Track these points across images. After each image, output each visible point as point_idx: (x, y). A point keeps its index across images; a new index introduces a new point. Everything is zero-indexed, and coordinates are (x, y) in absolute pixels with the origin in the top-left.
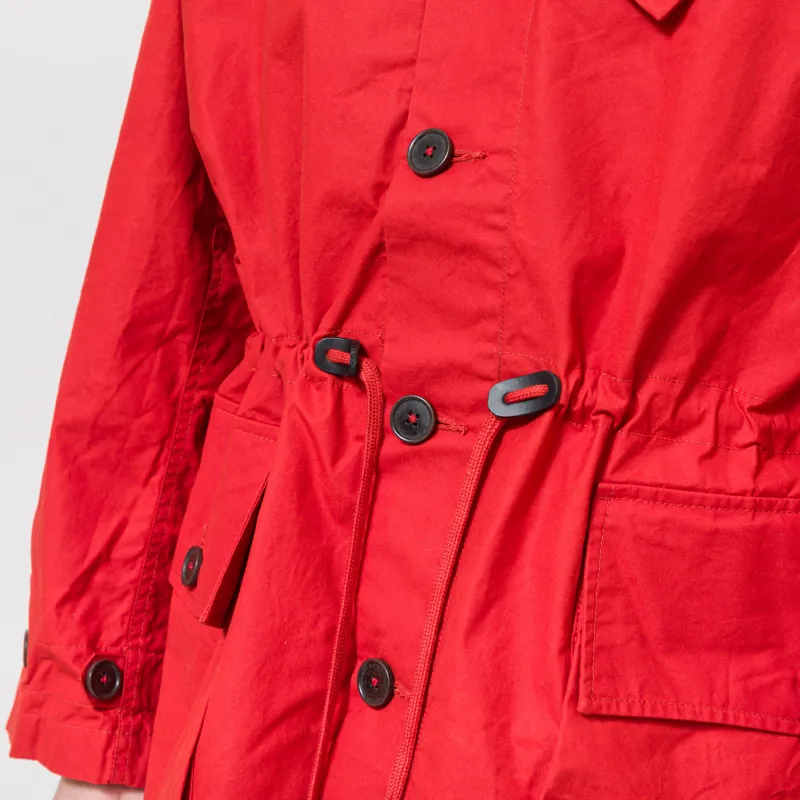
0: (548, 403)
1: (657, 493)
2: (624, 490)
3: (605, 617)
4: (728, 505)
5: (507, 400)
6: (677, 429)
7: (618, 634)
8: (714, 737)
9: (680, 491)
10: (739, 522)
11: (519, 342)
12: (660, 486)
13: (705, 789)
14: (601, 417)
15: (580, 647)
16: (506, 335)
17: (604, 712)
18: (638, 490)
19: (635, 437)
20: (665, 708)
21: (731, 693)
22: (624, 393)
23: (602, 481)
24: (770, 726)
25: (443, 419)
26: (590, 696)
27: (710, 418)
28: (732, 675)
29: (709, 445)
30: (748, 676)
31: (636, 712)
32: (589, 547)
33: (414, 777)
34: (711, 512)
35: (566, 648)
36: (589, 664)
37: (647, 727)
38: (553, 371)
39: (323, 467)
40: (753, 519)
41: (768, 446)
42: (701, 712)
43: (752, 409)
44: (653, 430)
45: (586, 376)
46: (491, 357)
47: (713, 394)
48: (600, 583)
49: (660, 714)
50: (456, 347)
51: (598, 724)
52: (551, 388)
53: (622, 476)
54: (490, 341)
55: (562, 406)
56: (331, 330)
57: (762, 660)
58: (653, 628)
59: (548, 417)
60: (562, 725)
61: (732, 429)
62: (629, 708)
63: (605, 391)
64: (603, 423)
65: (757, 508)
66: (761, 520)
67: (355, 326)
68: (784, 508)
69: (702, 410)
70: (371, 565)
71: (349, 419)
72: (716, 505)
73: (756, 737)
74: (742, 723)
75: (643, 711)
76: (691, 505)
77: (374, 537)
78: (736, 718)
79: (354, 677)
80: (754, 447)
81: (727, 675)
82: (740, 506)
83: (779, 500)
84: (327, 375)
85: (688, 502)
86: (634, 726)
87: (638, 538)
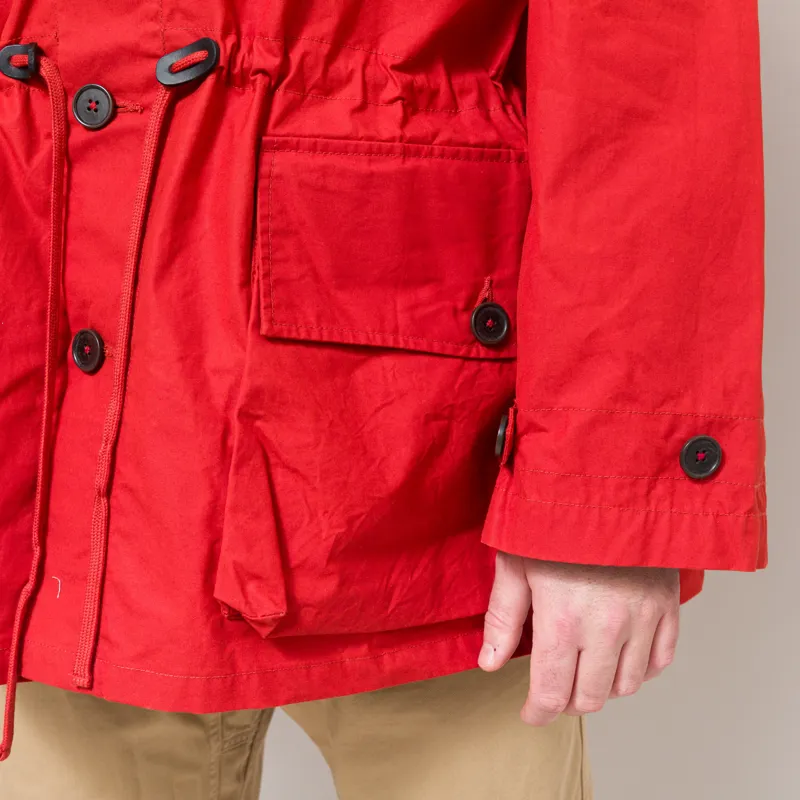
0: (210, 67)
1: (315, 144)
2: (286, 142)
3: (279, 255)
4: (380, 151)
5: (173, 70)
6: (329, 88)
7: (294, 271)
8: (388, 361)
9: (336, 141)
10: (391, 165)
11: (178, 16)
12: (318, 136)
13: (384, 406)
14: (259, 77)
15: (258, 281)
16: (166, 11)
17: (285, 335)
18: (298, 143)
19: (291, 95)
20: (341, 334)
21: (400, 322)
22: (276, 51)
23: (266, 135)
24: (436, 349)
25: (120, 103)
26: (271, 321)
27: (358, 76)
28: (399, 307)
29: (358, 101)
30: (413, 308)
31: (315, 337)
32: (259, 193)
33: (126, 418)
34: (365, 158)
35: (246, 282)
36: (267, 294)
37: (325, 353)
38: (212, 37)
39: (19, 165)
40: (403, 162)
41: (413, 102)
42: (374, 337)
43: (394, 67)
44: (308, 88)
45: (243, 42)
46: (155, 35)
47: (358, 57)
48: (272, 226)
49: (336, 339)
50: (123, 31)
51: (280, 348)
52: (210, 53)
53: (282, 130)
54: (152, 20)
55: (222, 68)
56: (11, 37)
57: (424, 293)
58: (324, 267)
59: (210, 80)
60: (248, 348)
61: (379, 87)
62: (308, 333)
63: (261, 54)
64: (260, 81)
65: (406, 154)
66: (410, 163)
67: (32, 31)
68: (431, 154)
69: (350, 69)
70: (73, 247)
71: (39, 121)
72: (369, 152)
73: (425, 359)
74: (412, 346)
75: (321, 335)
76: (347, 152)
77: (73, 221)
78: (406, 342)
79: (70, 350)
80: (399, 102)
81: (395, 306)
82: (390, 151)
83: (426, 146)
84: (14, 81)
85: (344, 151)
86: (315, 351)
87: (302, 184)
